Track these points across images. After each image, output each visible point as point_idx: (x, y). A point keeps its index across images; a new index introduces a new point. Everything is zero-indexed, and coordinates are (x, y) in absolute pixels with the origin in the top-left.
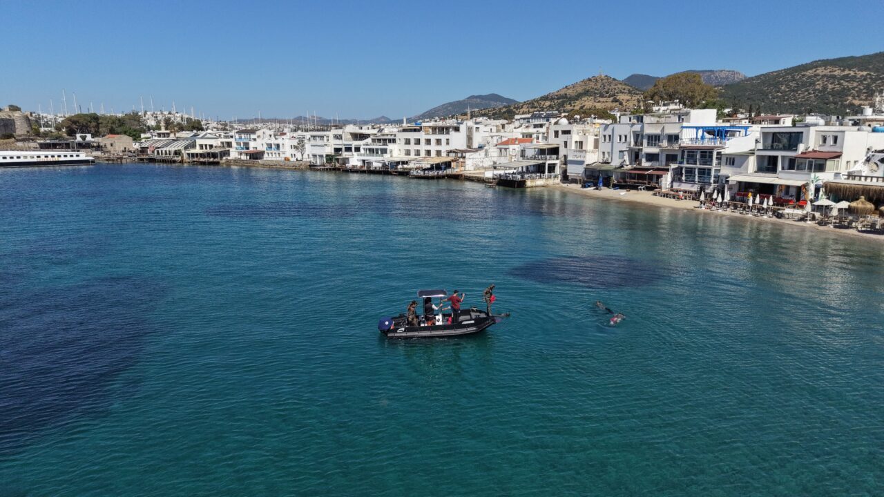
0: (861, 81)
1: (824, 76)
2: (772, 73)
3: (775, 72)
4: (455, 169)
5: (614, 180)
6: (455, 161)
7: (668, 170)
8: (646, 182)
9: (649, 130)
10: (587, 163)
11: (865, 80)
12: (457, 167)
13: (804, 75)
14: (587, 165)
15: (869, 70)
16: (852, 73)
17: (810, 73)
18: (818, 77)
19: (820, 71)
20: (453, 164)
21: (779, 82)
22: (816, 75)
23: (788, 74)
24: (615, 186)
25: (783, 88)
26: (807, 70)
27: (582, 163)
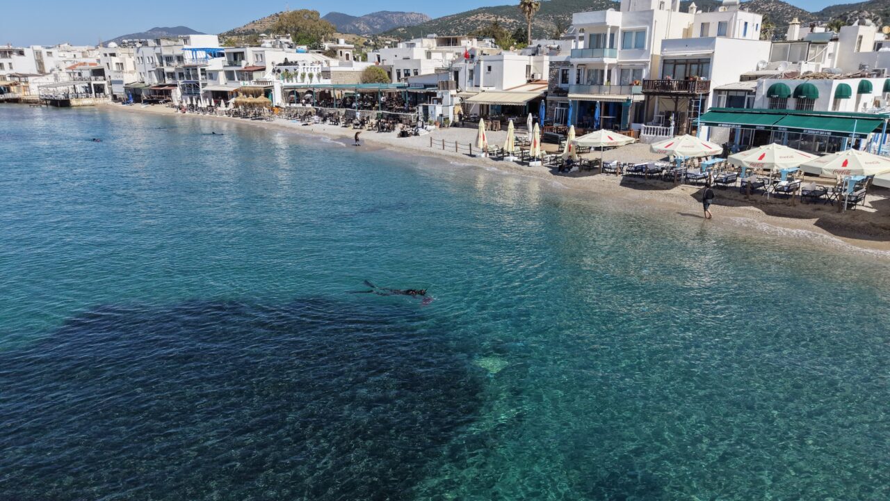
0: (510, 28)
1: (483, 21)
2: (447, 17)
3: (450, 16)
4: (15, 93)
5: (144, 96)
6: (16, 85)
7: (176, 85)
8: (164, 96)
9: (166, 52)
10: (126, 82)
11: (512, 26)
12: (19, 91)
13: (468, 20)
14: (126, 84)
15: (516, 18)
16: (503, 20)
17: (472, 18)
18: (479, 23)
19: (480, 17)
20: (12, 88)
21: (449, 25)
22: (477, 21)
23: (457, 19)
24: (146, 102)
25: (452, 31)
26: (470, 16)
27: (121, 82)
